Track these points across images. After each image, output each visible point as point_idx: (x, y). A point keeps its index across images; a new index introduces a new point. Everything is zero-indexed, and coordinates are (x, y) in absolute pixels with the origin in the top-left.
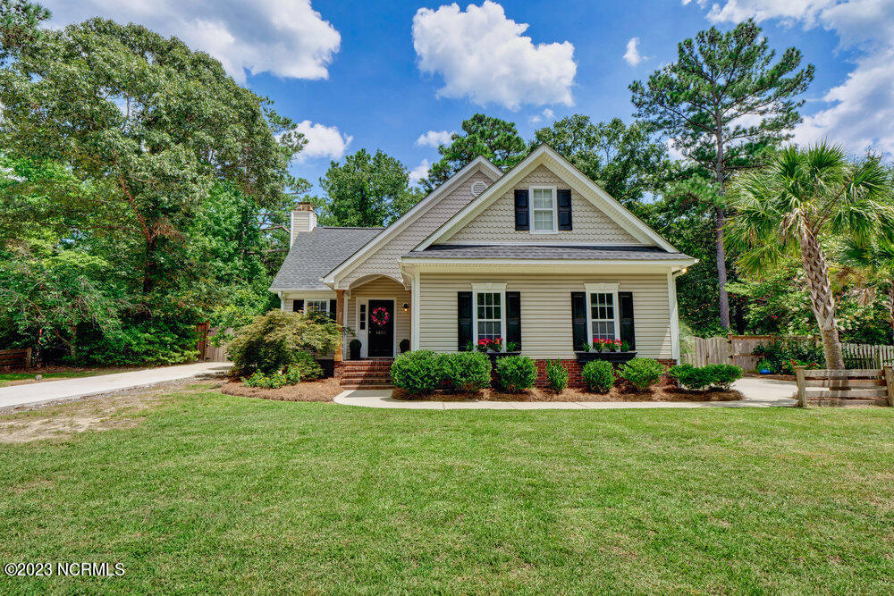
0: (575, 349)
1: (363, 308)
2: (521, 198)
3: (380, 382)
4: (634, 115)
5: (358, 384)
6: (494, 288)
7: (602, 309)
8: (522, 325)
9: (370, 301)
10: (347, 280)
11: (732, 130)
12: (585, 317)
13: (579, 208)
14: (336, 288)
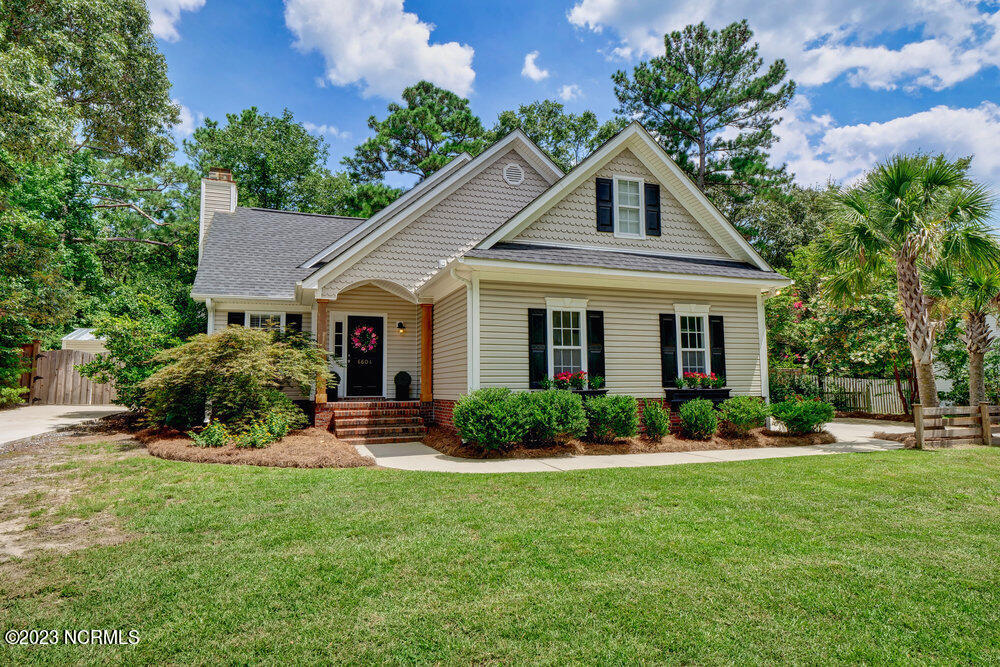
0: (664, 386)
1: (339, 326)
2: (604, 189)
3: (394, 433)
4: (616, 111)
5: (362, 435)
6: (573, 304)
7: (693, 336)
8: (606, 355)
9: (349, 317)
10: (334, 285)
11: (713, 141)
12: (675, 346)
13: (668, 209)
14: (318, 296)
